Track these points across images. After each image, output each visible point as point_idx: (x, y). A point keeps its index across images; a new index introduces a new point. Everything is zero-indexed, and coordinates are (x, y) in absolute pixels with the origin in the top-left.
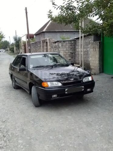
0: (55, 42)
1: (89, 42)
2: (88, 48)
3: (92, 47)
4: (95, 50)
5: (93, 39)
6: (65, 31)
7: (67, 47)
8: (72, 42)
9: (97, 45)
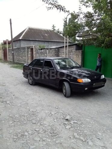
0: (42, 49)
1: (72, 50)
2: (71, 55)
3: (75, 54)
4: (77, 56)
5: (75, 48)
6: (37, 40)
7: (53, 53)
8: (57, 50)
9: (80, 53)
